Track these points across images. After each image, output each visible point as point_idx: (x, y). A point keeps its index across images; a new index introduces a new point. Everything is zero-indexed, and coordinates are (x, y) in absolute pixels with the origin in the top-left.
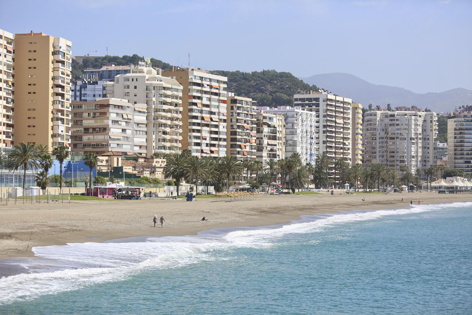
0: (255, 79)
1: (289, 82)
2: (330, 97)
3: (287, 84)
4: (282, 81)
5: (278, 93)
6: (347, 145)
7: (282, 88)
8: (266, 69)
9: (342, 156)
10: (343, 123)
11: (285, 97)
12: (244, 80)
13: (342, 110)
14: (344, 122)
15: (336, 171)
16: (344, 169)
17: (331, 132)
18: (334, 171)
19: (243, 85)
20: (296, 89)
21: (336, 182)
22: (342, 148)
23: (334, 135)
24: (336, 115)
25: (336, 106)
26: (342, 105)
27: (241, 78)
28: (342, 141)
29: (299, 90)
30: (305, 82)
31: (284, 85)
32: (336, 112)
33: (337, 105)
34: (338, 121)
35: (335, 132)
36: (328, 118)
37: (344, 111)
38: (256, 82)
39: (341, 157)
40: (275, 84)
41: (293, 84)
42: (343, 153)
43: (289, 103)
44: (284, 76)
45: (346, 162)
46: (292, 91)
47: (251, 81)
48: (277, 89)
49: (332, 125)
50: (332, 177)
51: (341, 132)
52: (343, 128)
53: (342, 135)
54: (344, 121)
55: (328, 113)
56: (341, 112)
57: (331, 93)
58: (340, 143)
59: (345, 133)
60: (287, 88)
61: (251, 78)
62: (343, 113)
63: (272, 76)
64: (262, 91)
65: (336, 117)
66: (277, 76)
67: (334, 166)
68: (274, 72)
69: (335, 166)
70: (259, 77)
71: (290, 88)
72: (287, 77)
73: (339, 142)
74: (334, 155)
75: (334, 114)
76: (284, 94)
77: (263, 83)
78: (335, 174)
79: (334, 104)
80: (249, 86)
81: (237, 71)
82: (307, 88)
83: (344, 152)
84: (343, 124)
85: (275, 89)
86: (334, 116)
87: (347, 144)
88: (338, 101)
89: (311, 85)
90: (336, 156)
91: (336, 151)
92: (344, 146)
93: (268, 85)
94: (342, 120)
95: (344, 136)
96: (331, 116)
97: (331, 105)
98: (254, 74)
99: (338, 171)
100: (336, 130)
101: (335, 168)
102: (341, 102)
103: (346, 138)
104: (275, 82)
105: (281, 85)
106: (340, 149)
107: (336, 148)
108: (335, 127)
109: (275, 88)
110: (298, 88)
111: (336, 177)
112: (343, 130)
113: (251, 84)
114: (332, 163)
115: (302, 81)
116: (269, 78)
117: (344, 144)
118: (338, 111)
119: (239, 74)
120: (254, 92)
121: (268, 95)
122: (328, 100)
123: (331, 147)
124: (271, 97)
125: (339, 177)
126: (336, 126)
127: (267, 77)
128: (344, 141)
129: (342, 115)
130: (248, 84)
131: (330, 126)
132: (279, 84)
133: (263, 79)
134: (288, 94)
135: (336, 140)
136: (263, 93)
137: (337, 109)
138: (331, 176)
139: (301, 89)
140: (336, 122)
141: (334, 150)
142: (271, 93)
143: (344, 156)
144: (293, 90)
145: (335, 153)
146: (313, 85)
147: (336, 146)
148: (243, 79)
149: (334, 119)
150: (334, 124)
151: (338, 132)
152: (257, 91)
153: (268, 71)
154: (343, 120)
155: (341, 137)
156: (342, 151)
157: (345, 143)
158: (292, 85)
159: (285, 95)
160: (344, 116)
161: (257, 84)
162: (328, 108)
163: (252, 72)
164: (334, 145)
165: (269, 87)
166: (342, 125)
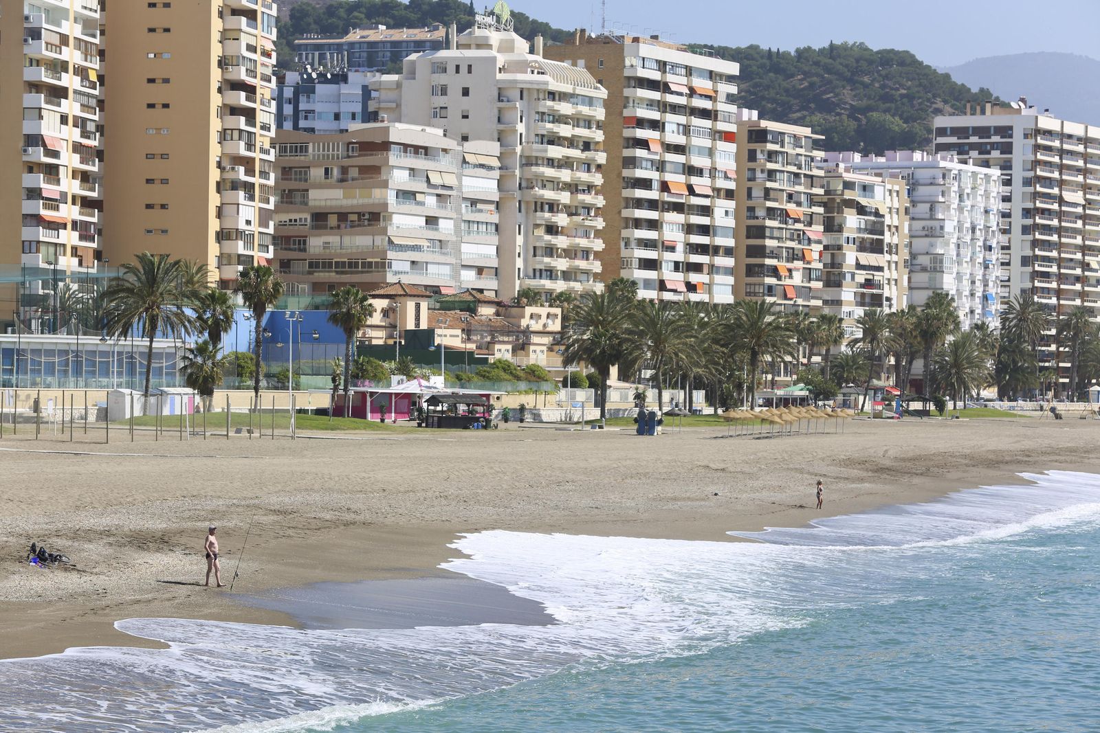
0: (806, 69)
1: (908, 79)
2: (1046, 123)
3: (902, 86)
4: (886, 77)
5: (874, 114)
6: (1096, 271)
7: (886, 98)
8: (837, 42)
9: (1078, 302)
10: (1084, 203)
11: (896, 124)
12: (771, 74)
13: (1080, 163)
14: (1086, 200)
15: (1061, 349)
16: (1084, 342)
17: (1047, 229)
18: (1053, 347)
19: (768, 87)
20: (928, 100)
21: (1061, 380)
22: (1078, 279)
23: (1055, 238)
24: (1064, 177)
25: (1062, 153)
26: (1080, 148)
27: (762, 66)
28: (1079, 256)
29: (940, 105)
30: (957, 79)
31: (892, 89)
32: (1061, 168)
33: (1066, 147)
34: (1068, 196)
35: (1059, 231)
36: (1039, 189)
37: (1089, 166)
38: (808, 80)
39: (1077, 307)
40: (866, 86)
41: (920, 85)
42: (1082, 295)
43: (909, 142)
44: (892, 60)
45: (1092, 320)
46: (917, 107)
47: (792, 76)
48: (870, 102)
49: (1049, 210)
50: (1047, 364)
51: (1076, 231)
52: (1084, 218)
53: (1079, 240)
54: (1088, 196)
55: (1039, 173)
56: (1079, 170)
57: (1047, 110)
58: (1072, 264)
59: (1090, 232)
60: (902, 96)
61: (795, 67)
62: (1085, 172)
63: (857, 61)
64: (827, 107)
65: (1061, 183)
66: (870, 62)
67: (1053, 332)
68: (863, 48)
69: (1059, 333)
70: (817, 64)
71: (910, 97)
72: (902, 63)
73: (1071, 260)
74: (1054, 301)
75: (1056, 175)
76: (893, 116)
77: (830, 82)
78: (1057, 356)
79: (1057, 144)
80: (787, 91)
81: (751, 47)
82: (963, 99)
83: (1084, 291)
84: (1084, 207)
85: (865, 102)
86: (1055, 180)
87: (1094, 265)
88: (1070, 136)
89: (975, 90)
90: (1062, 302)
91: (1062, 287)
92: (1087, 273)
93: (844, 87)
94: (1080, 193)
95: (1087, 243)
96: (1048, 182)
97: (1048, 149)
98: (803, 54)
99: (1067, 349)
100: (1063, 224)
101: (1057, 339)
102: (1079, 139)
103: (1091, 248)
104: (866, 79)
105: (883, 87)
106: (1072, 280)
107: (1061, 278)
108: (1060, 215)
109: (865, 96)
110: (935, 96)
111: (1061, 365)
112: (1084, 224)
113: (794, 86)
114: (1049, 324)
115: (947, 76)
116: (847, 66)
117: (1086, 266)
118: (1069, 168)
119: (756, 56)
120: (802, 108)
121: (845, 117)
122: (1038, 132)
123: (1046, 276)
124: (853, 125)
125: (1069, 365)
126: (1061, 211)
127: (841, 64)
128: (1086, 258)
129: (1080, 178)
130: (785, 84)
131: (1043, 212)
132: (877, 85)
133: (829, 71)
134: (905, 115)
135: (1063, 255)
136: (829, 111)
137: (1065, 162)
138: (1045, 361)
139: (945, 102)
140: (1061, 201)
141: (1054, 285)
142: (854, 112)
143: (1086, 304)
144: (920, 104)
145: (1059, 293)
146: (982, 90)
147: (1063, 271)
148: (770, 71)
149: (1056, 191)
150: (1055, 206)
151: (1067, 229)
152: (812, 105)
153: (844, 47)
154: (1085, 194)
155: (1076, 246)
156: (1078, 287)
157: (1088, 265)
158: (916, 89)
159: (897, 118)
160: (1088, 181)
161: (812, 85)
162: (1039, 157)
163: (798, 51)
164: (1054, 269)
165: (847, 95)
166: (1080, 210)
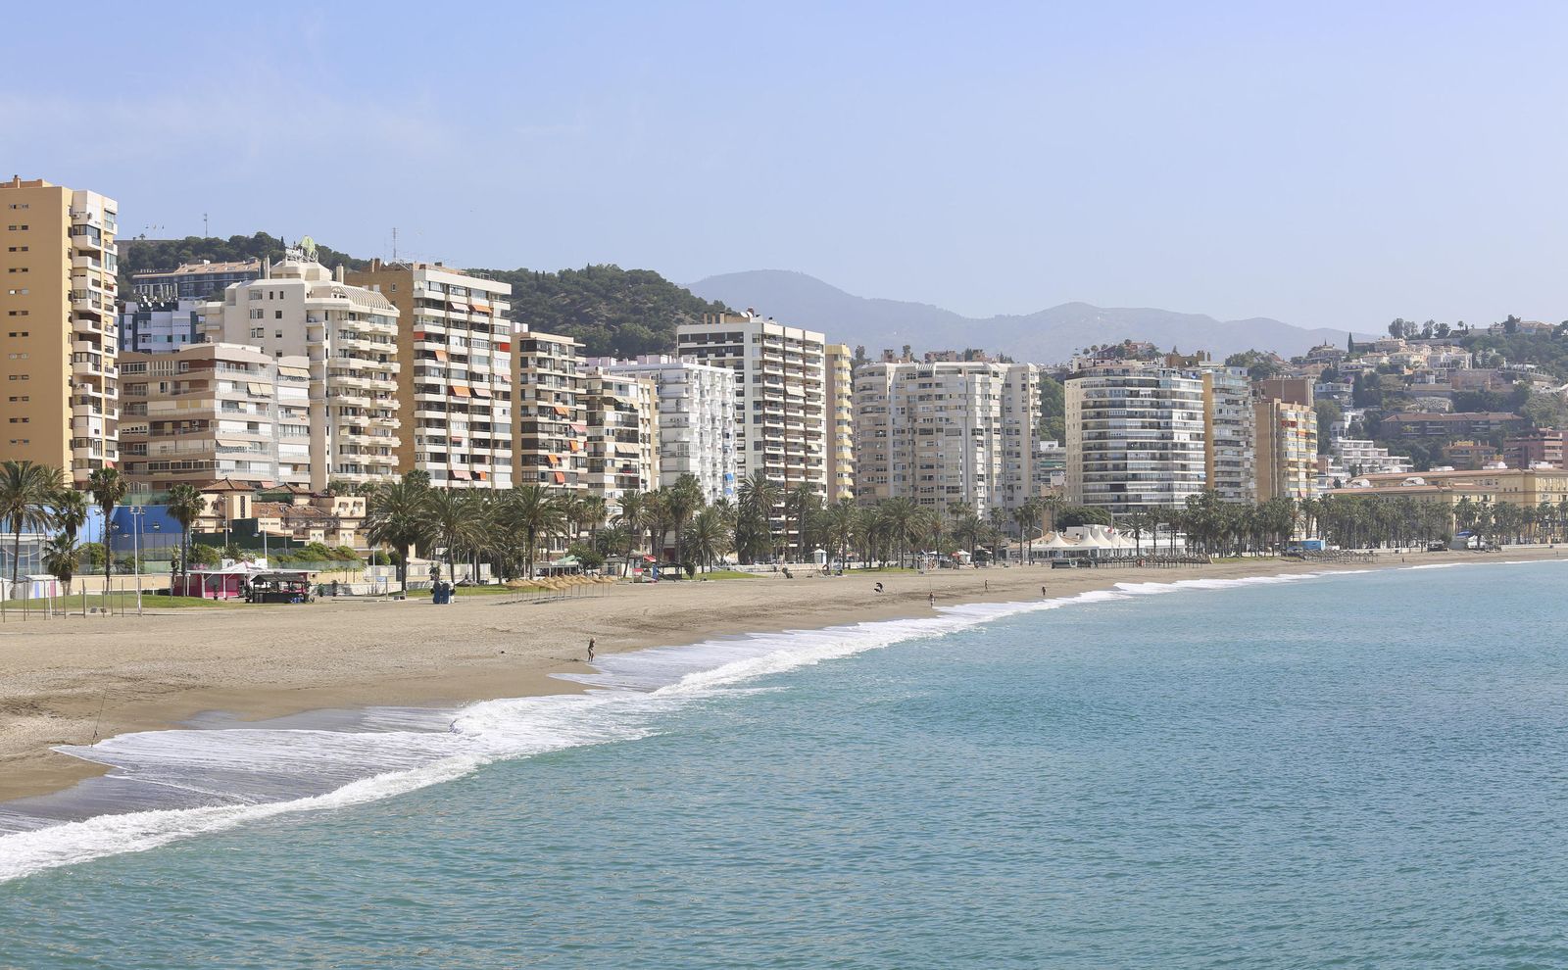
0: (567, 287)
1: (654, 295)
2: (771, 329)
3: (649, 300)
4: (636, 293)
5: (627, 324)
6: (817, 452)
7: (636, 311)
8: (594, 264)
9: (802, 479)
10: (804, 395)
11: (645, 333)
12: (538, 293)
13: (800, 362)
14: (806, 393)
15: (790, 519)
16: (808, 513)
17: (775, 418)
18: (783, 518)
19: (536, 304)
20: (672, 312)
21: (791, 545)
22: (801, 460)
23: (781, 425)
24: (787, 374)
25: (784, 353)
26: (800, 350)
27: (531, 286)
28: (802, 440)
29: (681, 316)
30: (695, 294)
31: (641, 303)
32: (785, 366)
33: (787, 348)
34: (791, 390)
35: (785, 419)
36: (767, 384)
37: (807, 364)
38: (571, 297)
39: (802, 483)
40: (619, 301)
41: (664, 300)
42: (806, 473)
43: (657, 348)
44: (640, 278)
45: (814, 493)
46: (662, 317)
47: (556, 294)
48: (622, 314)
49: (776, 402)
50: (778, 532)
51: (799, 420)
52: (805, 408)
53: (801, 427)
54: (808, 390)
55: (766, 371)
56: (799, 368)
57: (771, 318)
58: (796, 447)
59: (810, 419)
60: (650, 309)
61: (559, 286)
62: (804, 369)
63: (611, 280)
64: (586, 320)
65: (785, 379)
66: (622, 281)
67: (783, 505)
68: (615, 269)
69: (787, 505)
70: (577, 283)
71: (656, 310)
72: (648, 282)
73: (796, 443)
74: (782, 478)
75: (780, 372)
76: (643, 326)
77: (588, 298)
78: (787, 525)
79: (780, 346)
80: (552, 306)
81: (521, 270)
82: (700, 310)
83: (807, 470)
84: (804, 398)
85: (618, 315)
86: (780, 377)
87: (815, 448)
88: (791, 340)
89: (710, 302)
90: (789, 479)
91: (789, 466)
92: (809, 455)
93: (600, 302)
94: (801, 387)
95: (808, 429)
96: (774, 378)
97: (774, 351)
98: (565, 275)
99: (795, 519)
100: (788, 414)
101: (786, 511)
102: (799, 342)
103: (811, 433)
104: (619, 295)
105: (633, 301)
106: (797, 460)
107: (788, 459)
108: (785, 406)
109: (619, 309)
110: (677, 309)
111: (790, 532)
112: (805, 414)
113: (558, 303)
114: (779, 498)
115: (687, 291)
116: (601, 285)
117: (808, 449)
118: (792, 366)
119: (526, 278)
120: (566, 321)
121: (602, 327)
122: (764, 336)
123: (775, 457)
124: (610, 334)
125: (797, 532)
126: (785, 403)
127: (597, 283)
128: (808, 441)
129: (801, 375)
130: (550, 302)
131: (771, 403)
132: (628, 300)
133: (587, 289)
134: (653, 325)
135: (788, 440)
136: (588, 323)
137: (787, 361)
138: (778, 530)
139: (686, 313)
140: (785, 394)
141: (782, 465)
142: (609, 324)
143: (809, 480)
144: (665, 315)
145: (786, 472)
146: (716, 302)
147: (789, 453)
148: (536, 290)
149: (781, 386)
150: (781, 399)
151: (791, 418)
152: (574, 318)
153: (600, 269)
154: (805, 388)
155: (800, 432)
156: (802, 466)
157: (810, 447)
158: (661, 303)
159: (646, 328)
160: (807, 377)
161: (573, 301)
162: (766, 357)
163: (560, 272)
164: (782, 452)
165: (604, 309)
166: (801, 401)
